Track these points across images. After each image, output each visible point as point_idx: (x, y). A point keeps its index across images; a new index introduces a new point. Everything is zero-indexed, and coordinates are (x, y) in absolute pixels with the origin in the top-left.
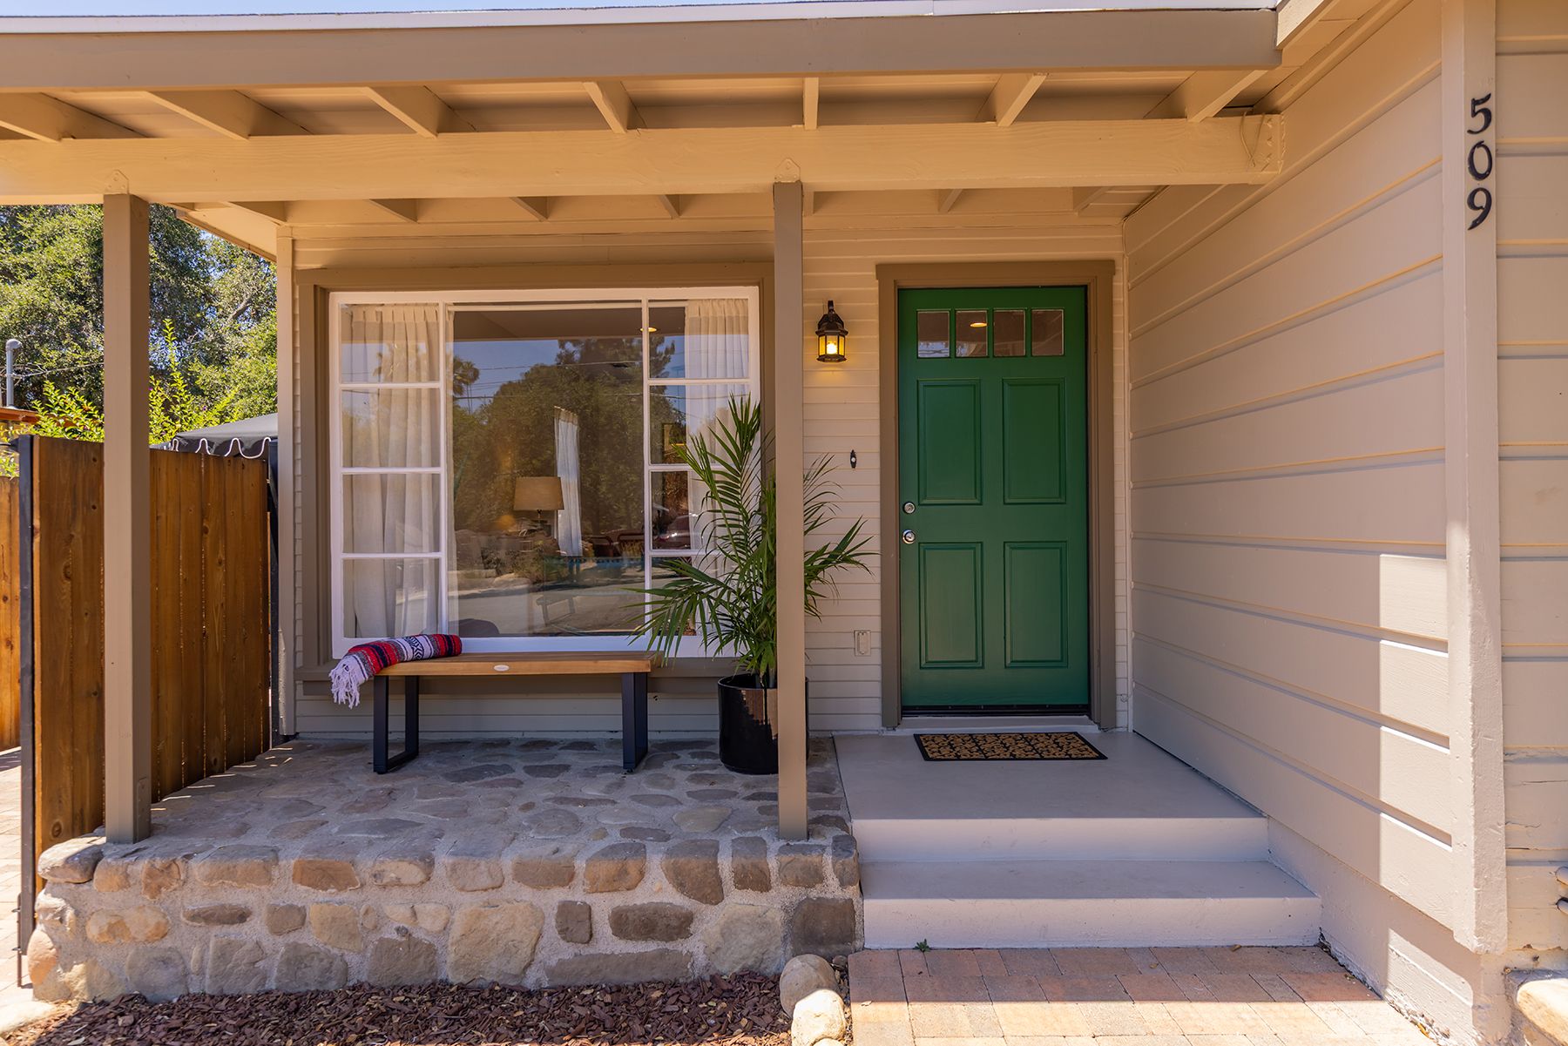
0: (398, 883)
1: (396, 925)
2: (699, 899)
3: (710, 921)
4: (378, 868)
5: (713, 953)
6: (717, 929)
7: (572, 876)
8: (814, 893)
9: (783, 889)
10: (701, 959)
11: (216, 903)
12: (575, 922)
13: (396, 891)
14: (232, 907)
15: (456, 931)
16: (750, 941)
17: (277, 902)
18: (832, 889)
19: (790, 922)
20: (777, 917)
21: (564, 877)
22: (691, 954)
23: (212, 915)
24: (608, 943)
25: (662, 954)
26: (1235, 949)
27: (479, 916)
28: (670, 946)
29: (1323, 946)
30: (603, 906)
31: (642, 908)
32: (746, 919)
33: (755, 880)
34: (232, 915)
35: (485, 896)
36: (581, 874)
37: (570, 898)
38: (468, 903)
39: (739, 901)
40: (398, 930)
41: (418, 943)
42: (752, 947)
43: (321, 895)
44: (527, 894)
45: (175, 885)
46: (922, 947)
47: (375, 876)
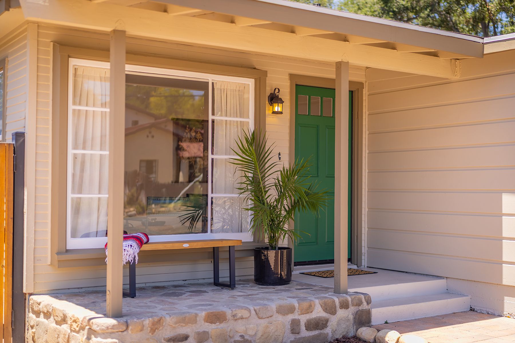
0: (242, 318)
1: (240, 334)
2: (331, 314)
3: (333, 321)
4: (234, 313)
5: (334, 332)
6: (336, 323)
7: (295, 309)
8: (360, 308)
9: (352, 308)
10: (330, 335)
11: (176, 334)
12: (295, 326)
13: (240, 321)
14: (183, 335)
15: (259, 334)
16: (344, 326)
17: (199, 330)
18: (365, 306)
19: (355, 318)
20: (351, 317)
21: (291, 310)
22: (328, 333)
23: (176, 338)
24: (305, 333)
25: (320, 334)
26: (455, 313)
27: (267, 327)
28: (322, 331)
29: (472, 310)
30: (304, 319)
31: (315, 319)
32: (343, 319)
33: (345, 305)
34: (183, 338)
35: (267, 320)
36: (297, 308)
37: (294, 318)
38: (263, 323)
39: (341, 313)
40: (241, 336)
41: (247, 340)
42: (345, 328)
43: (213, 326)
44: (280, 318)
45: (161, 328)
46: (386, 323)
47: (234, 316)
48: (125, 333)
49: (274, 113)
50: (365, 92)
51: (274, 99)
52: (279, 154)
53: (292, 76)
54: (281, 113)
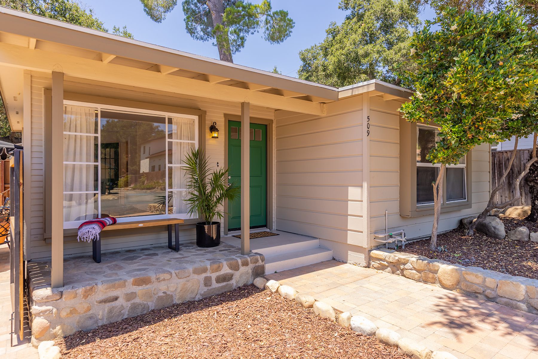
0: (164, 280)
1: (163, 291)
2: (235, 270)
3: (237, 275)
4: (158, 277)
5: (237, 282)
6: (239, 276)
7: (207, 270)
8: (257, 265)
9: (251, 265)
10: (235, 284)
11: (107, 297)
12: (207, 281)
13: (163, 282)
14: (113, 297)
15: (179, 290)
16: (245, 278)
17: (127, 292)
18: (260, 263)
19: (253, 272)
20: (250, 271)
21: (205, 270)
22: (233, 284)
23: (107, 300)
24: (215, 285)
25: (227, 285)
26: (322, 262)
27: (185, 284)
28: (228, 283)
29: (334, 259)
30: (214, 276)
31: (223, 275)
32: (244, 273)
33: (245, 264)
34: (113, 299)
35: (185, 279)
36: (209, 269)
37: (207, 276)
38: (182, 281)
39: (243, 269)
40: (163, 293)
41: (169, 295)
42: (246, 279)
43: (140, 288)
44: (196, 277)
45: (93, 294)
46: (276, 272)
47: (157, 279)
48: (60, 301)
49: (213, 137)
50: (274, 125)
51: (213, 128)
52: (218, 163)
53: (226, 115)
54: (217, 137)
